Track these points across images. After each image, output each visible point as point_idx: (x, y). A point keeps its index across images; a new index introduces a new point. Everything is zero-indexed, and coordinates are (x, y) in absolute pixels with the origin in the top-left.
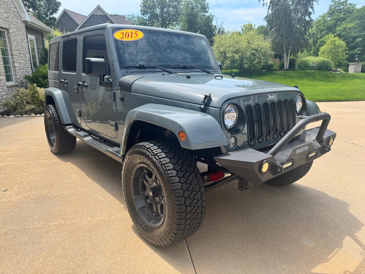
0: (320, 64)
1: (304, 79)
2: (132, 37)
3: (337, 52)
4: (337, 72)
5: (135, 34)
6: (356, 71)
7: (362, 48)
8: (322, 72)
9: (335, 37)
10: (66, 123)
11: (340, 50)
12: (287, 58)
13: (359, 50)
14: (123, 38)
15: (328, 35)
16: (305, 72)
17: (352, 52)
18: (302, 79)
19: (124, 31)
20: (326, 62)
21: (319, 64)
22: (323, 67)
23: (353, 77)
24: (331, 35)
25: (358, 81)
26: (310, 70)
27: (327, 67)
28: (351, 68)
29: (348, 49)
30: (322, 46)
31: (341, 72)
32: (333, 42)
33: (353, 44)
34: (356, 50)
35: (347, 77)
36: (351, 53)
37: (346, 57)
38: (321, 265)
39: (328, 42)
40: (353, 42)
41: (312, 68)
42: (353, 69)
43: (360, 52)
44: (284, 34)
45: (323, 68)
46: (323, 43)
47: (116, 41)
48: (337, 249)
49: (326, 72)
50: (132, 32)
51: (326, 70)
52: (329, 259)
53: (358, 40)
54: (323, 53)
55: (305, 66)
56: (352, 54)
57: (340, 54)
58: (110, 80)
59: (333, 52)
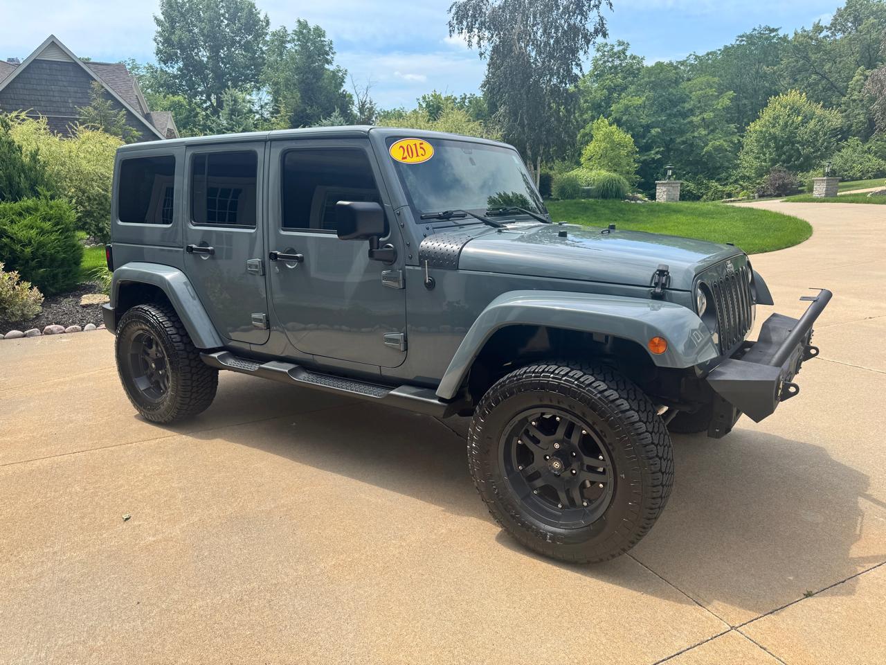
0: (604, 186)
1: (577, 218)
2: (418, 156)
3: (618, 156)
4: (638, 202)
5: (421, 148)
6: (670, 198)
7: (662, 149)
8: (610, 203)
9: (610, 125)
10: (208, 346)
11: (623, 152)
12: (536, 175)
13: (657, 153)
14: (406, 158)
15: (598, 120)
16: (575, 203)
17: (645, 157)
18: (574, 218)
19: (404, 143)
20: (615, 180)
21: (601, 185)
22: (611, 190)
23: (667, 210)
24: (602, 121)
25: (682, 218)
26: (584, 198)
27: (618, 190)
28: (660, 191)
29: (638, 150)
30: (587, 143)
31: (645, 201)
32: (609, 136)
33: (645, 141)
34: (653, 152)
35: (659, 212)
36: (643, 158)
37: (636, 168)
38: (855, 544)
39: (599, 135)
40: (644, 137)
41: (588, 194)
42: (665, 193)
43: (659, 156)
44: (526, 122)
45: (608, 192)
46: (589, 138)
47: (396, 163)
48: (860, 518)
49: (617, 202)
51: (616, 197)
52: (860, 535)
53: (654, 131)
54: (589, 159)
55: (572, 192)
56: (646, 160)
57: (624, 162)
59: (610, 159)
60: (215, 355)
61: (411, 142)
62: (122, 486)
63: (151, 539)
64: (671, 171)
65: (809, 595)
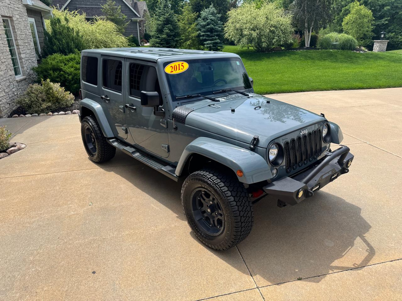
0: (343, 43)
1: (326, 60)
2: (179, 70)
3: (362, 23)
4: (361, 52)
5: (182, 66)
6: (381, 50)
7: (389, 18)
8: (345, 52)
9: (360, 5)
10: (109, 136)
11: (366, 20)
12: (309, 35)
13: (386, 20)
14: (173, 72)
15: (353, 2)
16: (327, 52)
17: (379, 23)
18: (324, 60)
19: (173, 64)
20: (350, 40)
21: (342, 42)
22: (347, 45)
23: (377, 57)
24: (356, 3)
25: (383, 63)
26: (332, 49)
27: (351, 45)
28: (375, 46)
29: (374, 19)
30: (347, 14)
31: (365, 51)
32: (358, 12)
33: (380, 14)
34: (383, 20)
35: (371, 58)
36: (377, 23)
37: (372, 28)
38: (338, 260)
39: (353, 11)
40: (380, 11)
41: (334, 47)
42: (378, 47)
43: (387, 22)
44: (306, 8)
45: (346, 47)
46: (347, 12)
47: (167, 75)
48: (350, 247)
49: (349, 52)
50: (179, 65)
51: (349, 49)
52: (344, 255)
53: (386, 8)
54: (347, 24)
55: (327, 45)
56: (378, 24)
57: (366, 25)
58: (163, 110)
59: (358, 23)
60: (111, 140)
61: (177, 64)
62: (72, 189)
63: (73, 213)
64: (383, 35)
65: (300, 279)
